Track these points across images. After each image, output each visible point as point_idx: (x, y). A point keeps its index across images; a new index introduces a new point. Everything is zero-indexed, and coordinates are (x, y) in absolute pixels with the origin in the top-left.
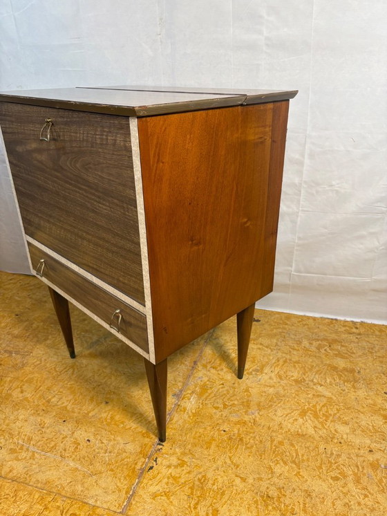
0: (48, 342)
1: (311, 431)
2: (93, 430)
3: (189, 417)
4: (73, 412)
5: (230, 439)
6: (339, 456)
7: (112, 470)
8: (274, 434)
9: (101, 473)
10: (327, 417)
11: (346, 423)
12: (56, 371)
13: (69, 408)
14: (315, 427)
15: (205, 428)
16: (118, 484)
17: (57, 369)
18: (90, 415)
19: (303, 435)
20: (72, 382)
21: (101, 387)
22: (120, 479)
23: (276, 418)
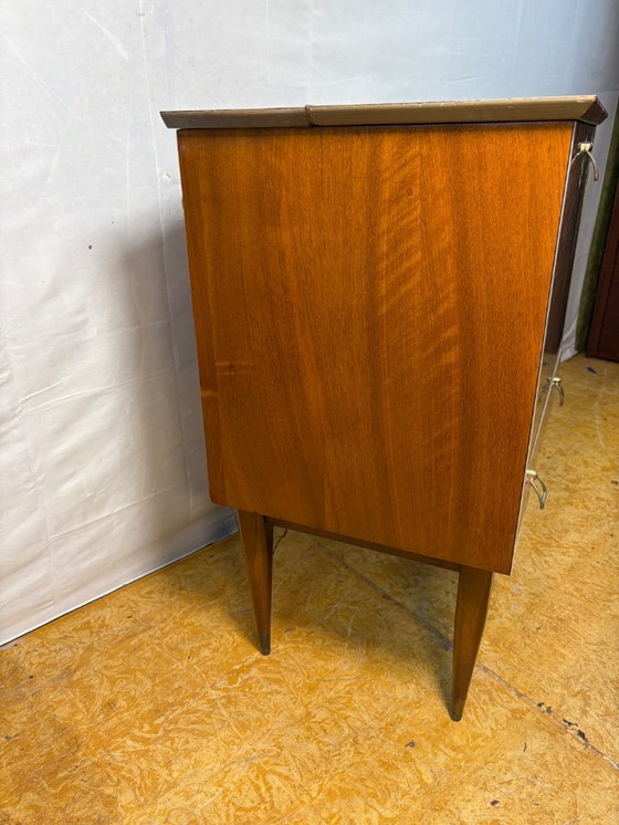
0: (126, 798)
1: (569, 560)
2: (471, 788)
3: (496, 651)
4: (406, 809)
5: (555, 629)
6: (610, 558)
7: (575, 786)
8: (562, 589)
9: (575, 805)
10: (551, 538)
11: (567, 531)
12: (254, 809)
13: (388, 814)
14: (563, 553)
15: (525, 644)
16: (607, 785)
17: (248, 804)
18: (430, 781)
19: (572, 568)
20: (315, 787)
21: (361, 740)
22: (598, 780)
23: (536, 575)
